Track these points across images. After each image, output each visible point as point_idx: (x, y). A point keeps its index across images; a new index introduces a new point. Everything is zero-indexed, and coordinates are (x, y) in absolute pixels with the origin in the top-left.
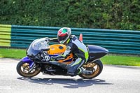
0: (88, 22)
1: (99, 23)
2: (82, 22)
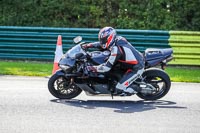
0: (69, 19)
1: (85, 20)
2: (61, 19)
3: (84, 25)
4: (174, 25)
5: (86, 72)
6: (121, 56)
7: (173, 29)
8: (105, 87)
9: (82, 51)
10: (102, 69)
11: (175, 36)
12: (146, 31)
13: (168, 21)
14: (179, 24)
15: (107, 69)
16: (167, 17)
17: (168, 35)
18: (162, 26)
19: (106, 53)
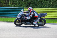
4: (25, 6)
5: (24, 19)
6: (34, 15)
8: (29, 23)
9: (23, 13)
10: (28, 18)
12: (17, 8)
15: (30, 18)
16: (23, 4)
19: (29, 14)
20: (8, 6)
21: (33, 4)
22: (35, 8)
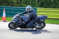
3: (12, 6)
7: (38, 7)
11: (39, 9)
13: (36, 5)
14: (40, 6)
17: (36, 9)
18: (35, 6)
20: (21, 6)
21: (46, 4)
22: (48, 8)
